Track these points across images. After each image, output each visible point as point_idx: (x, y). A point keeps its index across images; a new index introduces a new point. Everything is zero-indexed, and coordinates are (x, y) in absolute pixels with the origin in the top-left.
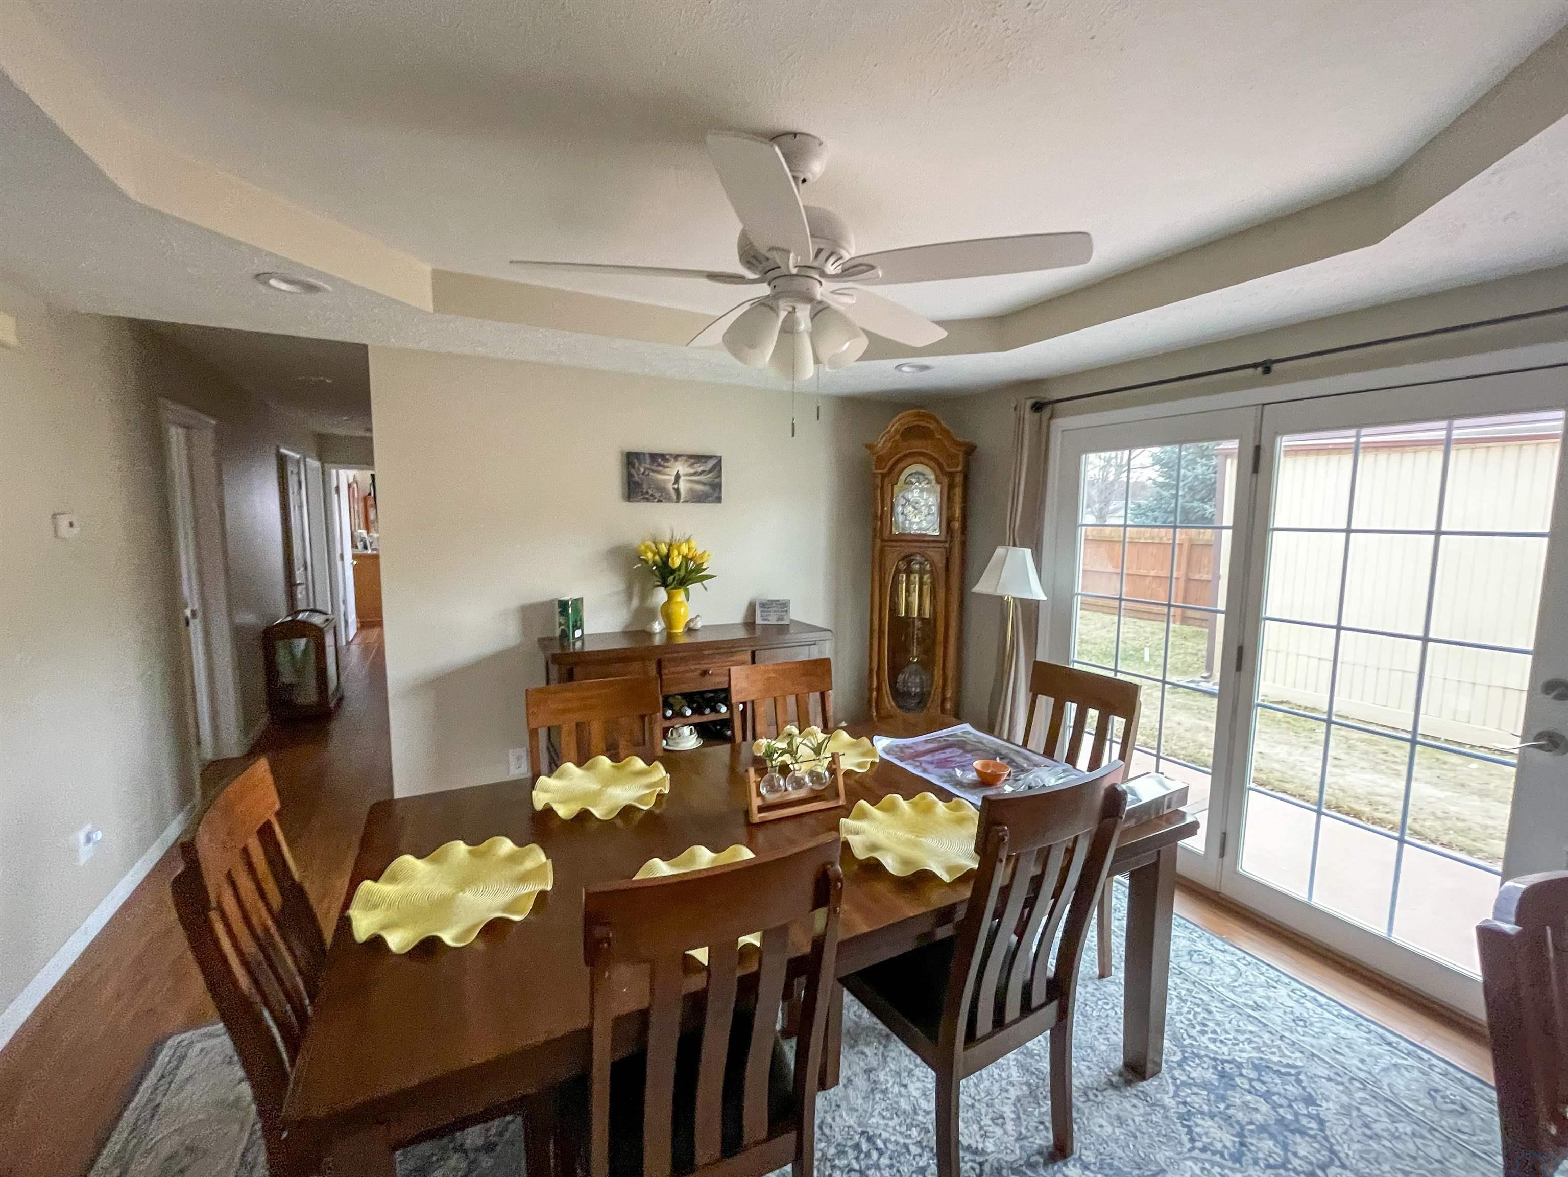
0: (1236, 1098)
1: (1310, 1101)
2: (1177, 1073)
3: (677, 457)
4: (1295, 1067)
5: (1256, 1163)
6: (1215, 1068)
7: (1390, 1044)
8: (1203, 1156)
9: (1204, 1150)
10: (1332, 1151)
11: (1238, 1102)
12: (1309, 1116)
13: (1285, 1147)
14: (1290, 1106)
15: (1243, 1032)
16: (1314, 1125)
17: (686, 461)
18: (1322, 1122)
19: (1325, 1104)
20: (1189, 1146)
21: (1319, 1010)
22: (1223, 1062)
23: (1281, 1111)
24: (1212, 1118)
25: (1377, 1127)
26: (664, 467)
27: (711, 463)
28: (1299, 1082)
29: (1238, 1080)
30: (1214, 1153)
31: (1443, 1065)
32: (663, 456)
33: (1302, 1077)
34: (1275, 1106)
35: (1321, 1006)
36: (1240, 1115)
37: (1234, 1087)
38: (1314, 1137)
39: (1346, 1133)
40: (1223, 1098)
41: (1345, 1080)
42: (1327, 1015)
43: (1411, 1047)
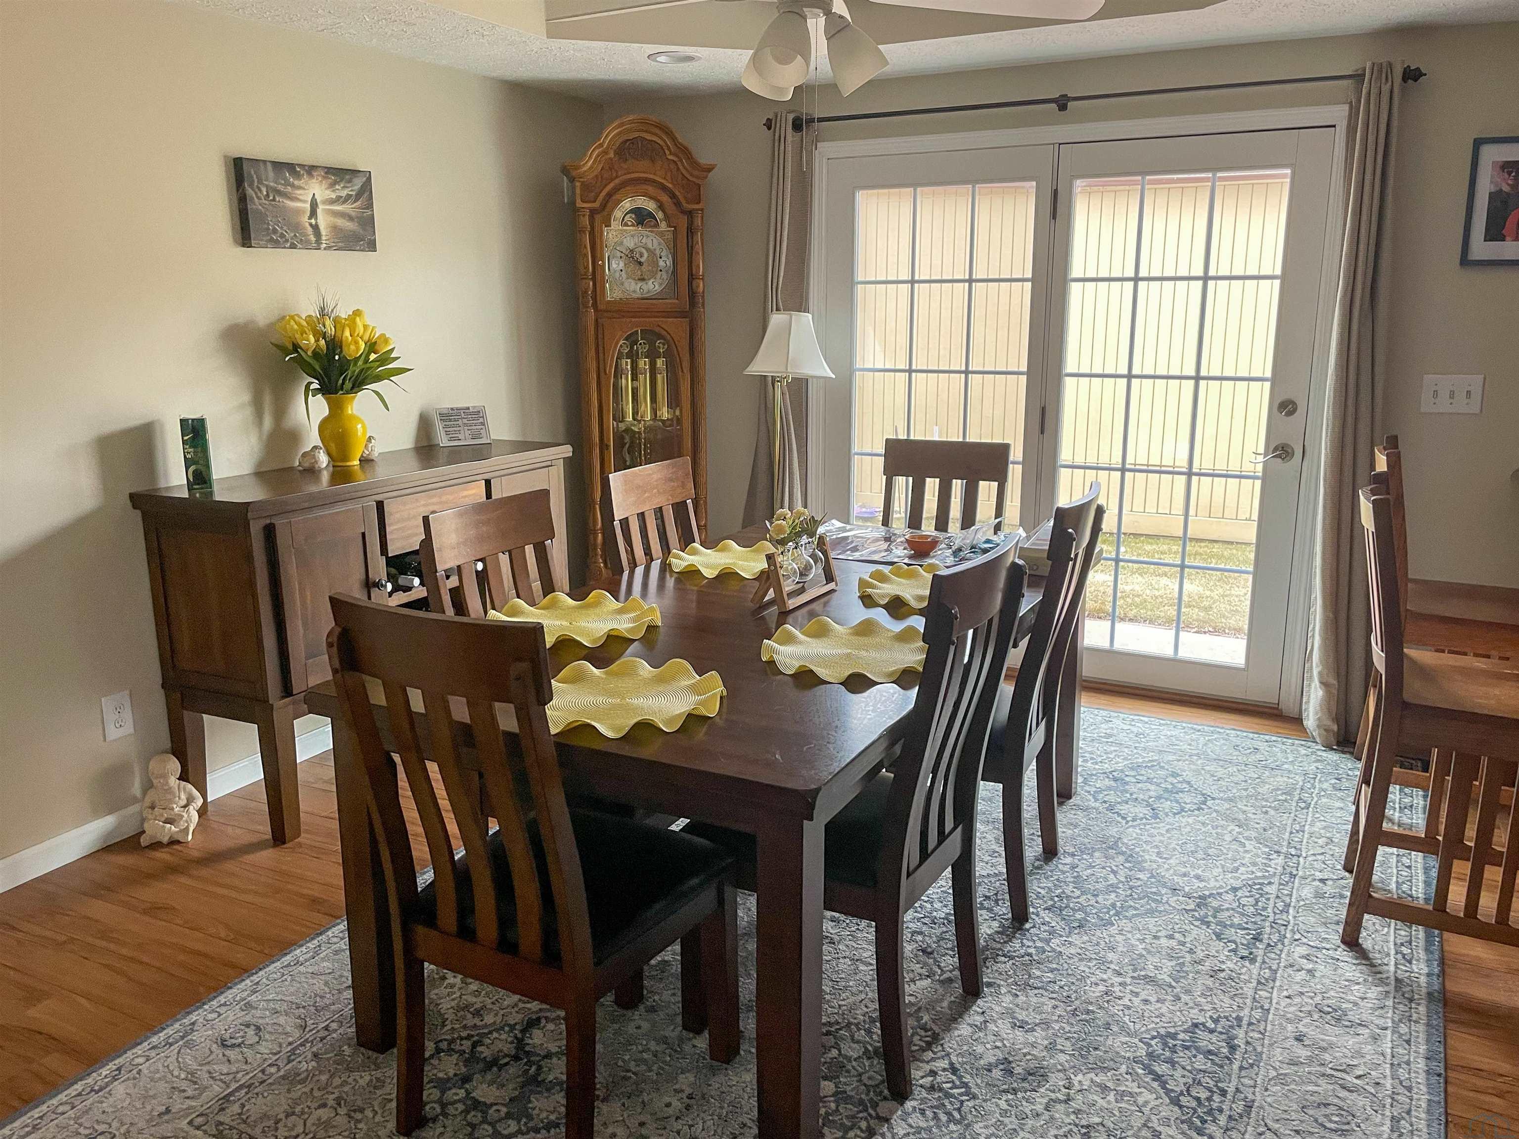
0: (1132, 788)
1: (1174, 775)
2: (1087, 788)
3: (311, 169)
4: (1156, 760)
5: (1167, 815)
6: (1108, 777)
7: (1199, 731)
8: (1135, 823)
9: (1134, 820)
10: (1203, 795)
11: (1136, 790)
12: (1179, 782)
13: (1177, 802)
14: (1166, 781)
15: (1111, 752)
16: (1185, 785)
17: (324, 178)
18: (1189, 783)
19: (1184, 774)
20: (1124, 822)
21: (1147, 726)
22: (1111, 772)
23: (1162, 785)
24: (1127, 803)
25: (1219, 775)
26: (293, 186)
27: (358, 183)
28: (1163, 767)
29: (1127, 779)
30: (1141, 819)
31: (1233, 732)
32: (291, 167)
33: (1162, 764)
34: (1158, 785)
35: (1147, 723)
36: (1141, 796)
37: (1127, 783)
38: (1189, 791)
39: (1204, 783)
40: (1127, 792)
41: (1187, 757)
42: (1153, 727)
43: (1212, 729)
